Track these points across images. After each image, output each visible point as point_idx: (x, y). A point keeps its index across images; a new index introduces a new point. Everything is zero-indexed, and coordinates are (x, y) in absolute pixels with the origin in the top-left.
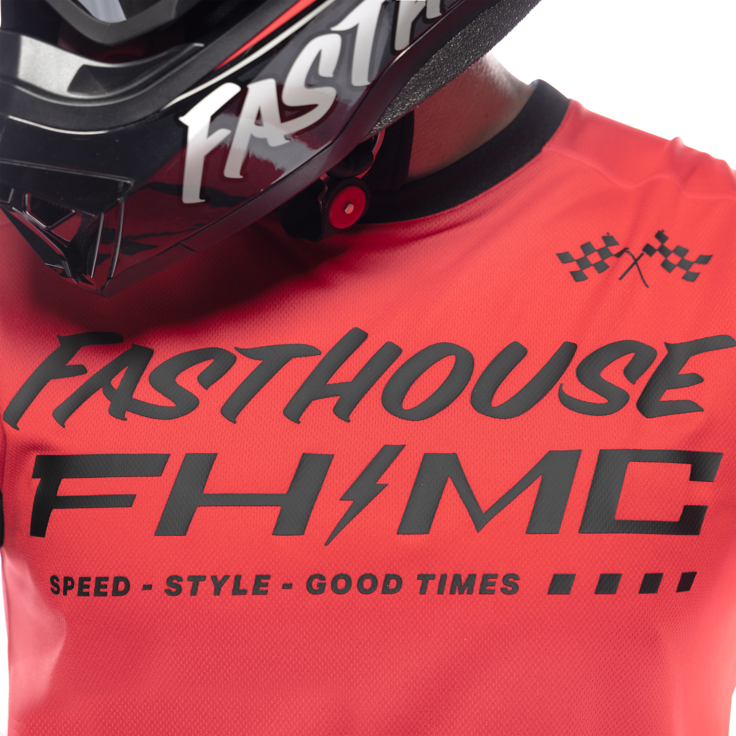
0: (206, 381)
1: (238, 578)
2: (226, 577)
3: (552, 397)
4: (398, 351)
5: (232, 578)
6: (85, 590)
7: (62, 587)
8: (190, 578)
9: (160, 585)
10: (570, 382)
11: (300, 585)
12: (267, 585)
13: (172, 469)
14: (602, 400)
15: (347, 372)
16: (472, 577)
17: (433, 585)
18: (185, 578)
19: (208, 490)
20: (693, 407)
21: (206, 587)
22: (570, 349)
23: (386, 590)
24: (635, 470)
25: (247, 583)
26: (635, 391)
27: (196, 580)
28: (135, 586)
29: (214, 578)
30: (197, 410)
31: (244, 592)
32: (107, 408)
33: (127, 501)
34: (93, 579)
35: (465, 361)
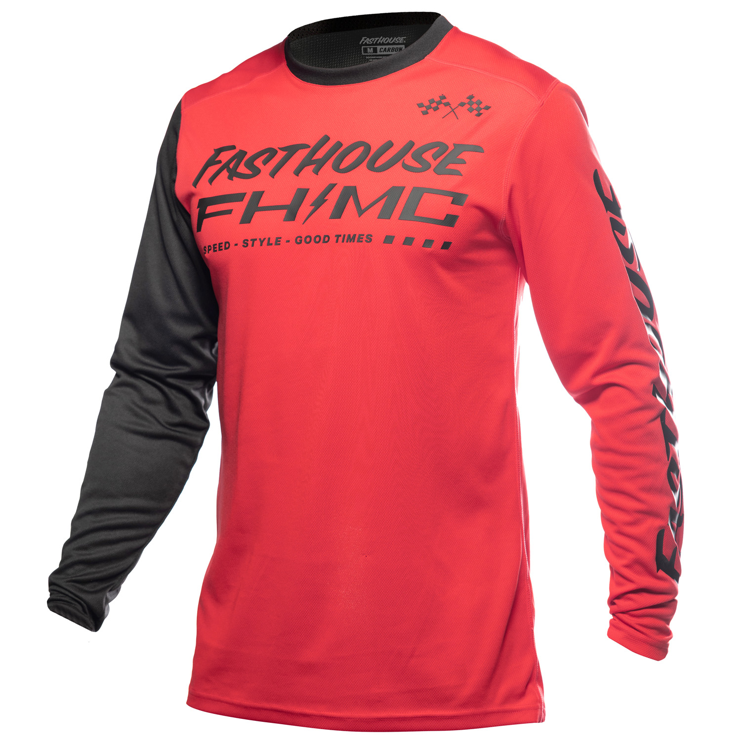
0: (265, 162)
1: (269, 239)
2: (265, 239)
3: (399, 165)
4: (341, 145)
5: (267, 239)
6: (215, 249)
7: (207, 250)
8: (251, 240)
9: (241, 244)
10: (409, 160)
11: (293, 241)
12: (280, 241)
13: (247, 199)
14: (420, 166)
15: (319, 155)
16: (355, 235)
17: (340, 239)
18: (249, 240)
19: (259, 205)
20: (458, 173)
21: (257, 243)
22: (411, 144)
23: (325, 242)
24: (426, 196)
25: (273, 241)
26: (434, 164)
27: (254, 240)
28: (232, 245)
29: (260, 239)
30: (260, 175)
31: (272, 244)
32: (227, 176)
33: (229, 212)
34: (218, 244)
35: (368, 148)
